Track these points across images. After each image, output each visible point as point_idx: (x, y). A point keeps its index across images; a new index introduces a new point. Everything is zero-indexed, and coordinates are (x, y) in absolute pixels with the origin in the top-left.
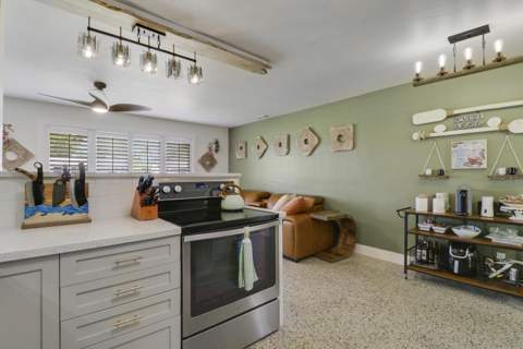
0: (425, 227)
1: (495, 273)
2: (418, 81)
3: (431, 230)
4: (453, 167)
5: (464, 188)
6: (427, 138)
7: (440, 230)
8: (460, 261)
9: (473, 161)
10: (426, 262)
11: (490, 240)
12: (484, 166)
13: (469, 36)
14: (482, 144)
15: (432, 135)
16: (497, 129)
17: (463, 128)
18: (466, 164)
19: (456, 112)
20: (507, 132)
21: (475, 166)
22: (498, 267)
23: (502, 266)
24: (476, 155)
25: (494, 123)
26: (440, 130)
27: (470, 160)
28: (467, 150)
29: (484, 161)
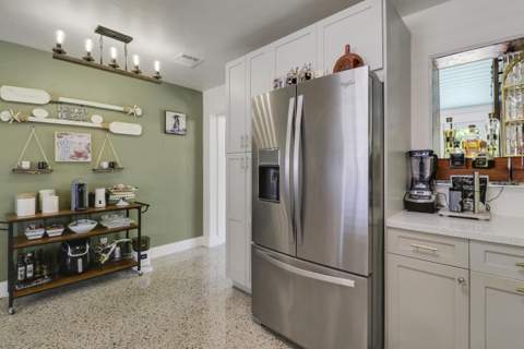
0: (34, 234)
1: (106, 257)
2: (59, 53)
3: (46, 235)
4: (57, 160)
5: (81, 182)
6: (24, 122)
7: (55, 232)
8: (84, 258)
9: (79, 155)
10: (34, 279)
11: (106, 228)
12: (89, 160)
13: (114, 37)
14: (86, 138)
15: (31, 119)
16: (100, 126)
17: (68, 118)
18: (72, 157)
19: (61, 99)
20: (107, 130)
21: (81, 160)
22: (106, 251)
23: (109, 249)
24: (82, 149)
25: (97, 120)
26: (40, 115)
27: (76, 153)
28: (73, 143)
29: (89, 155)
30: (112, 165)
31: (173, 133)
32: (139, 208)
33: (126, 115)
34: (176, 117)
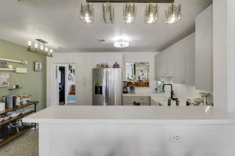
9: (4, 83)
12: (8, 85)
14: (7, 76)
16: (12, 70)
18: (2, 85)
20: (14, 71)
21: (6, 85)
24: (6, 80)
27: (3, 82)
28: (2, 78)
29: (9, 83)
30: (17, 87)
31: (38, 71)
32: (35, 104)
33: (22, 65)
34: (39, 64)
